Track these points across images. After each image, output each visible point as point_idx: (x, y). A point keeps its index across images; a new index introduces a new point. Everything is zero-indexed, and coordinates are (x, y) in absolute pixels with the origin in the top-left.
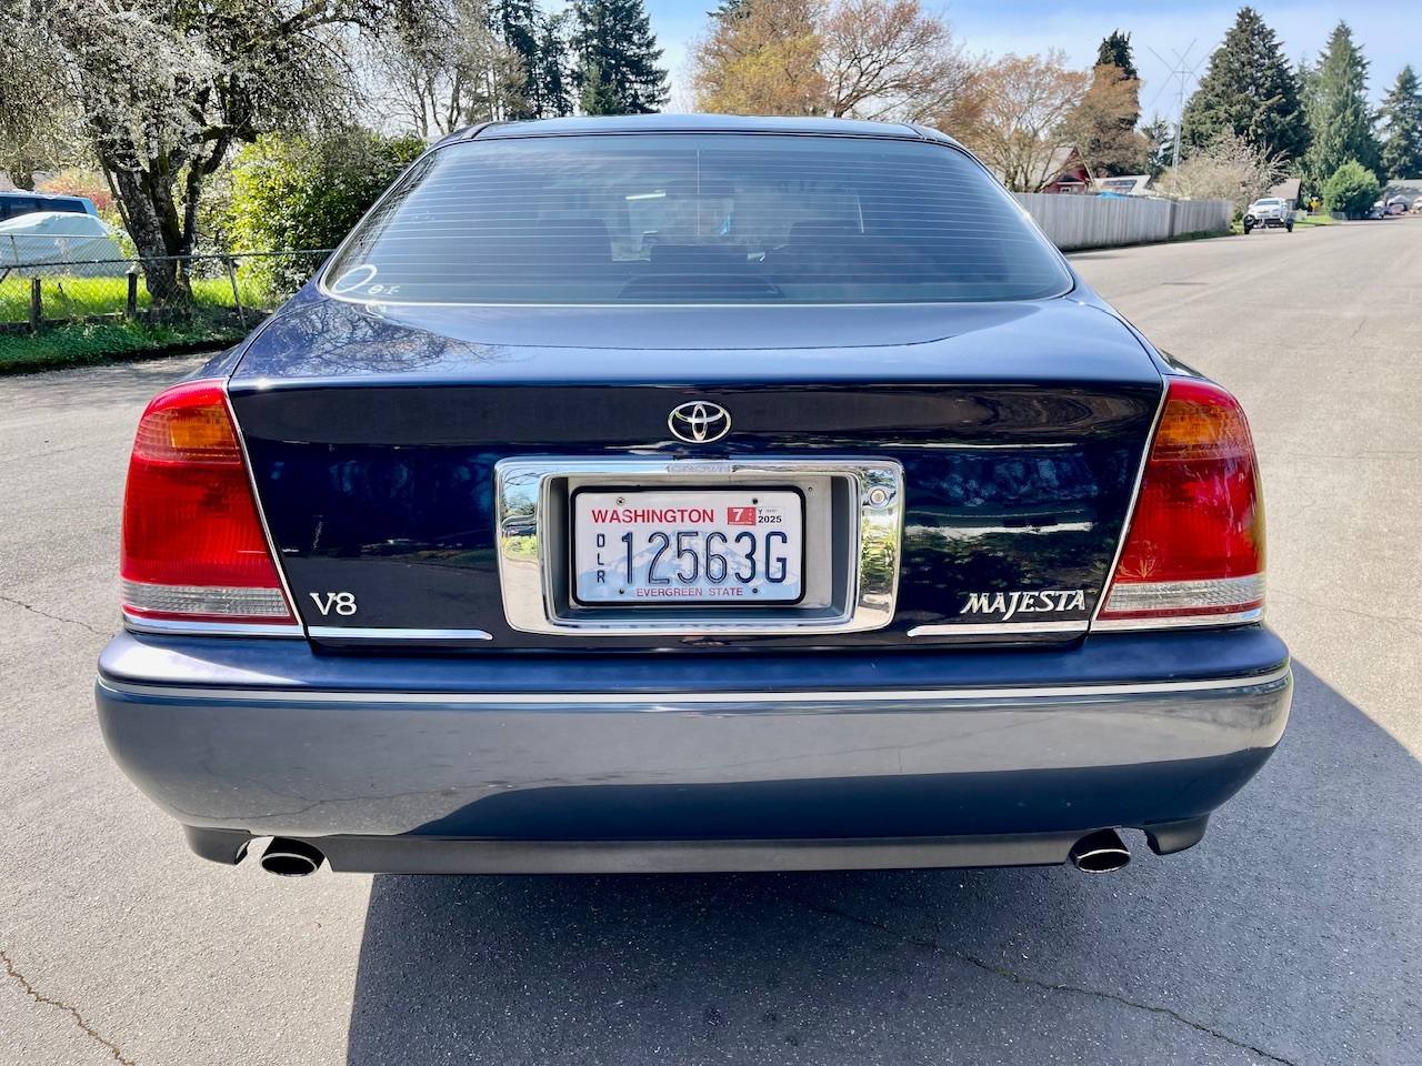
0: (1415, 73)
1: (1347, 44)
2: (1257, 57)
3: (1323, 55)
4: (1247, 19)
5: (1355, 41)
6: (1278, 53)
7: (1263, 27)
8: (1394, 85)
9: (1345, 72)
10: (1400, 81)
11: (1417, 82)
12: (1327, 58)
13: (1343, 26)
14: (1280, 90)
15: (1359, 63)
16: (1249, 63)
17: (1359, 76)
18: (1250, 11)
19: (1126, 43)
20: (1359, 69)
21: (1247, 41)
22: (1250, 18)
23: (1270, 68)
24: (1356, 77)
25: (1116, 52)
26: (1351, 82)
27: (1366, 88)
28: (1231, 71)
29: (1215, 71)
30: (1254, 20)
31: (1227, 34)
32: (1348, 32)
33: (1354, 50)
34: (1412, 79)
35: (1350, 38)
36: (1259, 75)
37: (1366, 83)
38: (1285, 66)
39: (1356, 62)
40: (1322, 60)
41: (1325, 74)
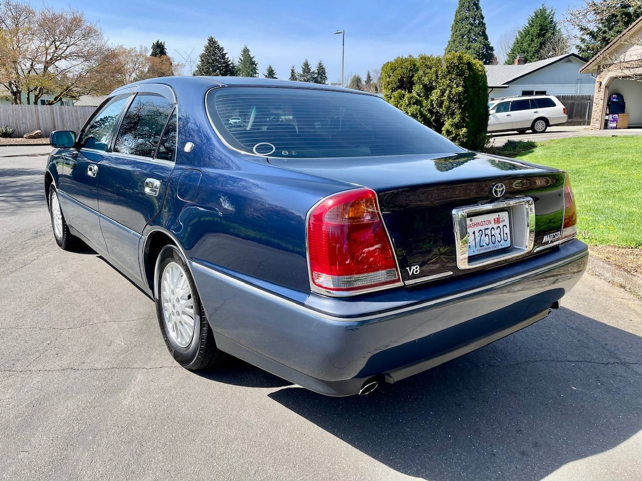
0: (273, 69)
1: (249, 56)
2: (218, 58)
3: (241, 59)
4: (212, 42)
5: (252, 54)
6: (226, 57)
7: (219, 45)
8: (266, 73)
9: (249, 67)
10: (268, 72)
11: (274, 72)
12: (242, 61)
13: (246, 48)
14: (229, 72)
15: (254, 64)
16: (216, 60)
17: (254, 69)
18: (213, 39)
19: (163, 46)
20: (254, 66)
21: (213, 51)
22: (213, 42)
23: (223, 63)
24: (253, 69)
25: (159, 50)
26: (252, 71)
27: (258, 74)
28: (209, 63)
29: (203, 62)
30: (215, 42)
31: (205, 47)
32: (248, 51)
33: (251, 58)
34: (272, 71)
35: (249, 53)
36: (220, 65)
37: (257, 71)
38: (230, 63)
39: (253, 63)
40: (240, 61)
41: (242, 67)
